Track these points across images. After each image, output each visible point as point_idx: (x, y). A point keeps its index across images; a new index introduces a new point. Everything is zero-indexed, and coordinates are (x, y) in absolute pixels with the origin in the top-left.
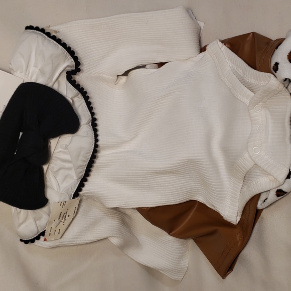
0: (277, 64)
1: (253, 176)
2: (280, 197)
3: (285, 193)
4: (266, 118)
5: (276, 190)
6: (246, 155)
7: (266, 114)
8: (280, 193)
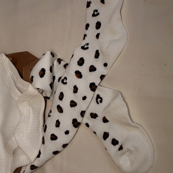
0: (32, 77)
1: (17, 154)
2: (34, 170)
3: (37, 167)
4: (29, 112)
5: (30, 165)
6: (14, 139)
7: (29, 109)
8: (33, 167)
